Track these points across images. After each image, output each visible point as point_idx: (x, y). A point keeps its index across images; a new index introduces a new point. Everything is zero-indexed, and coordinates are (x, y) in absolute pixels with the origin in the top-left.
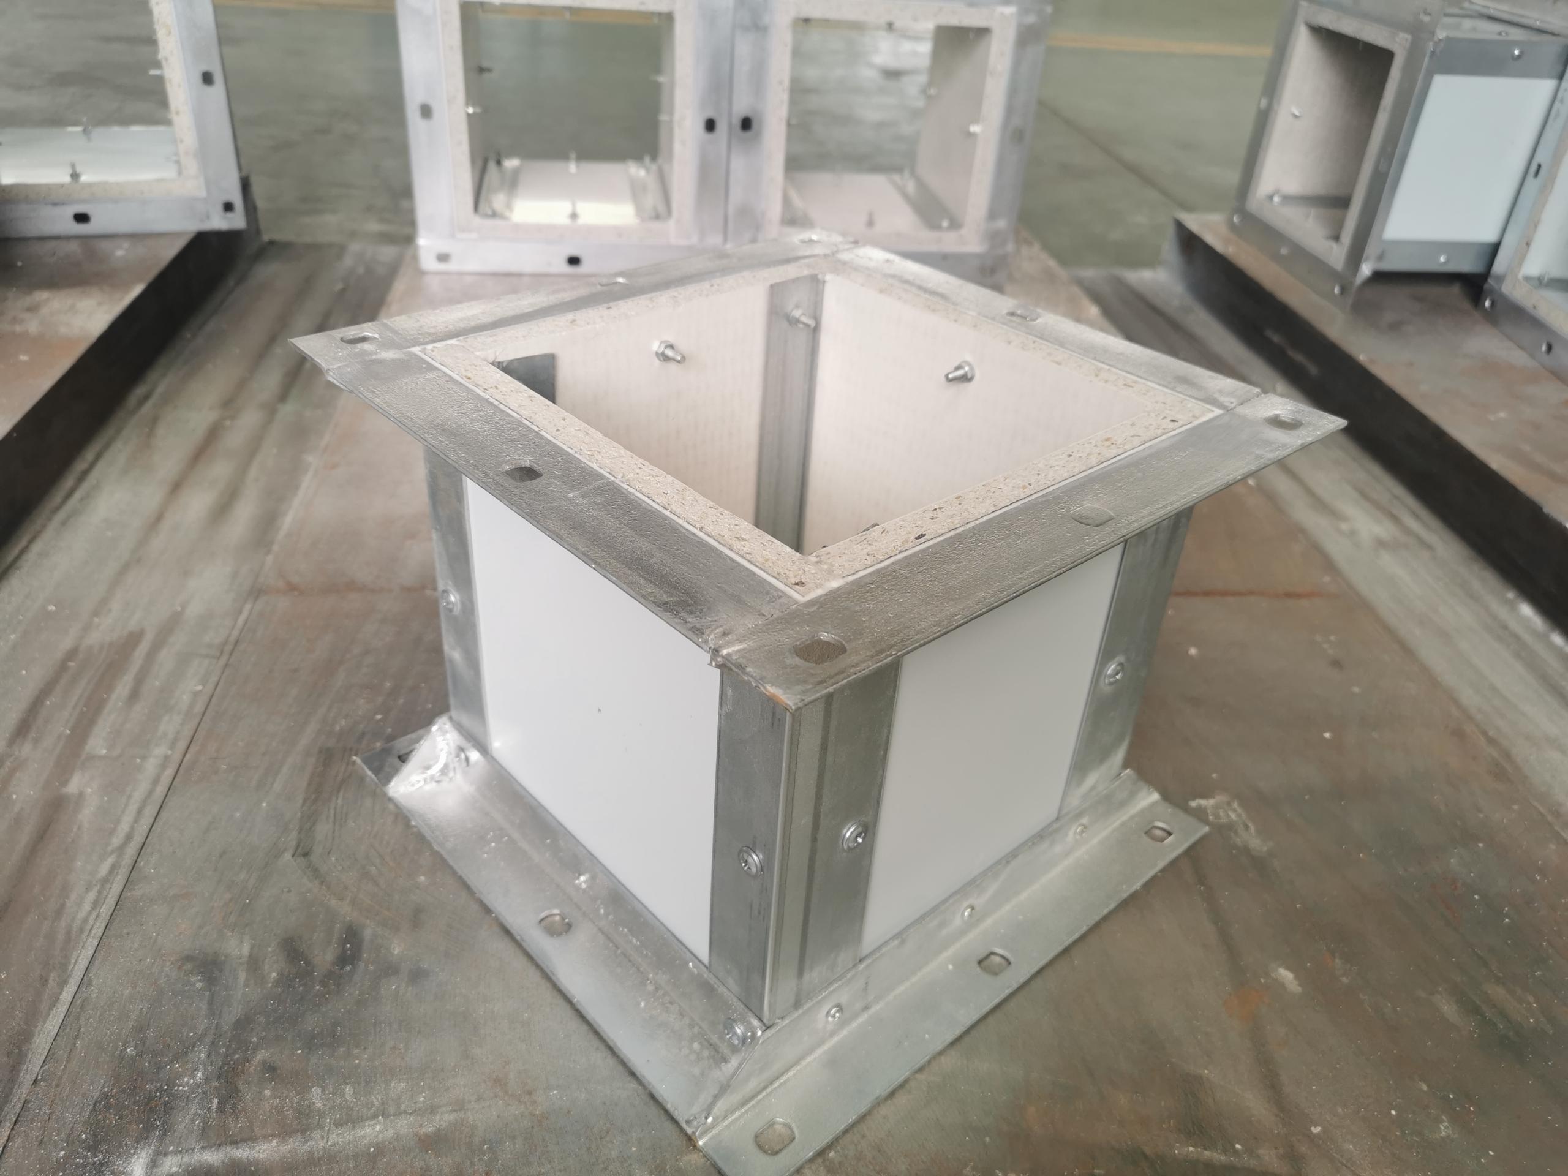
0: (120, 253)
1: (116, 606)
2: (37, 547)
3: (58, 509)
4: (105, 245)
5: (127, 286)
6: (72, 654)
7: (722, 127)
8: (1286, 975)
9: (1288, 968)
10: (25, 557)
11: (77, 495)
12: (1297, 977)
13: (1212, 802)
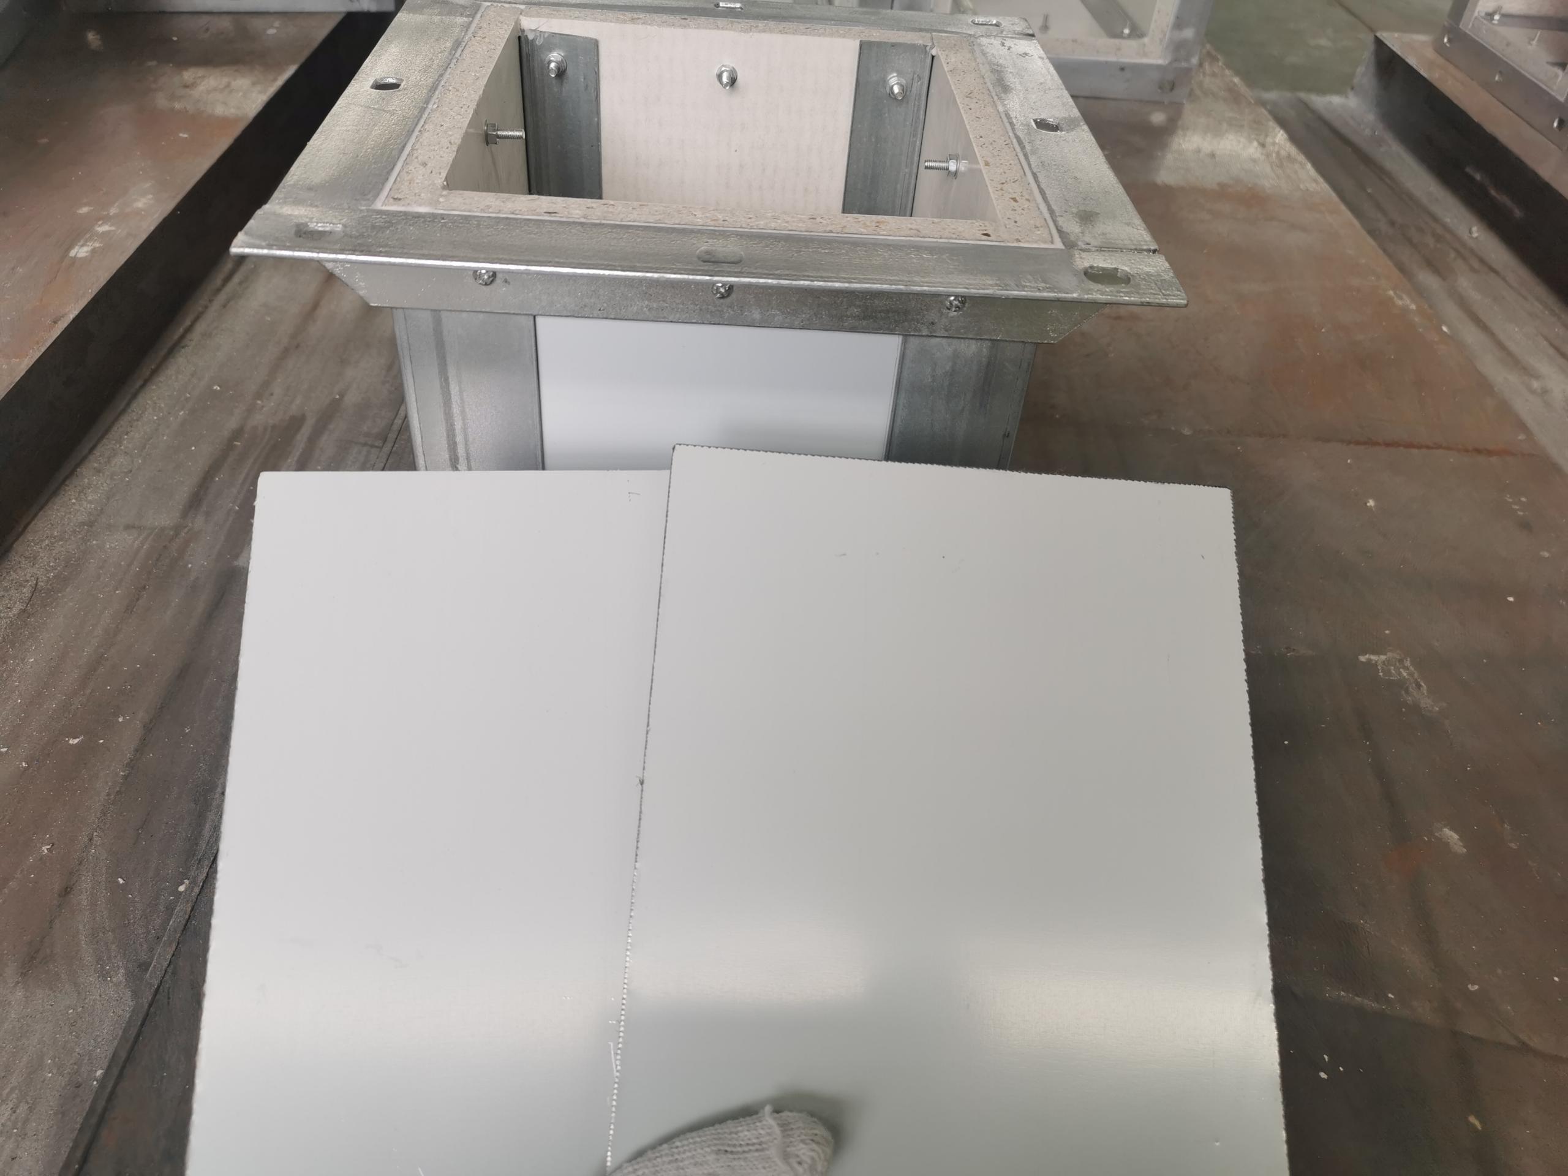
0: (271, 31)
1: (277, 390)
2: (200, 327)
3: (219, 290)
4: (257, 23)
5: (280, 67)
6: (237, 434)
8: (1451, 836)
9: (1452, 829)
10: (189, 336)
11: (236, 279)
12: (1461, 839)
13: (1383, 657)
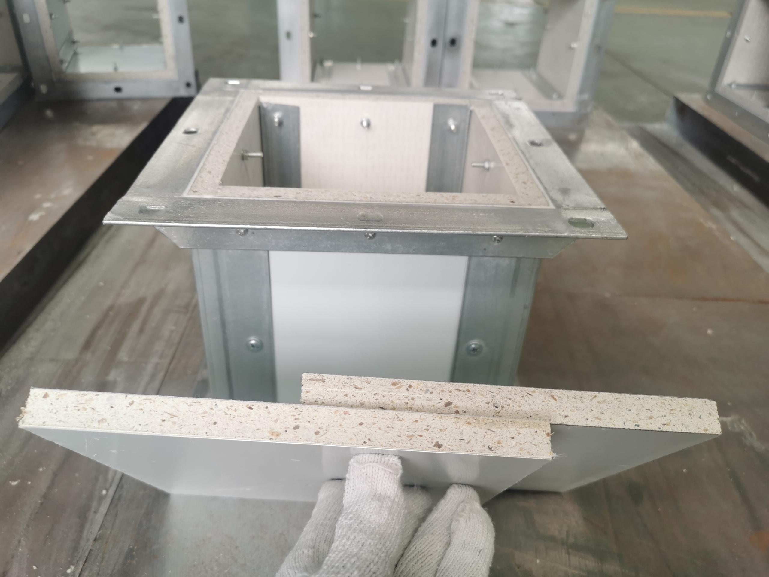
0: (136, 108)
1: (132, 284)
4: (129, 104)
5: (139, 123)
6: (111, 308)
7: (440, 44)
13: (729, 419)
